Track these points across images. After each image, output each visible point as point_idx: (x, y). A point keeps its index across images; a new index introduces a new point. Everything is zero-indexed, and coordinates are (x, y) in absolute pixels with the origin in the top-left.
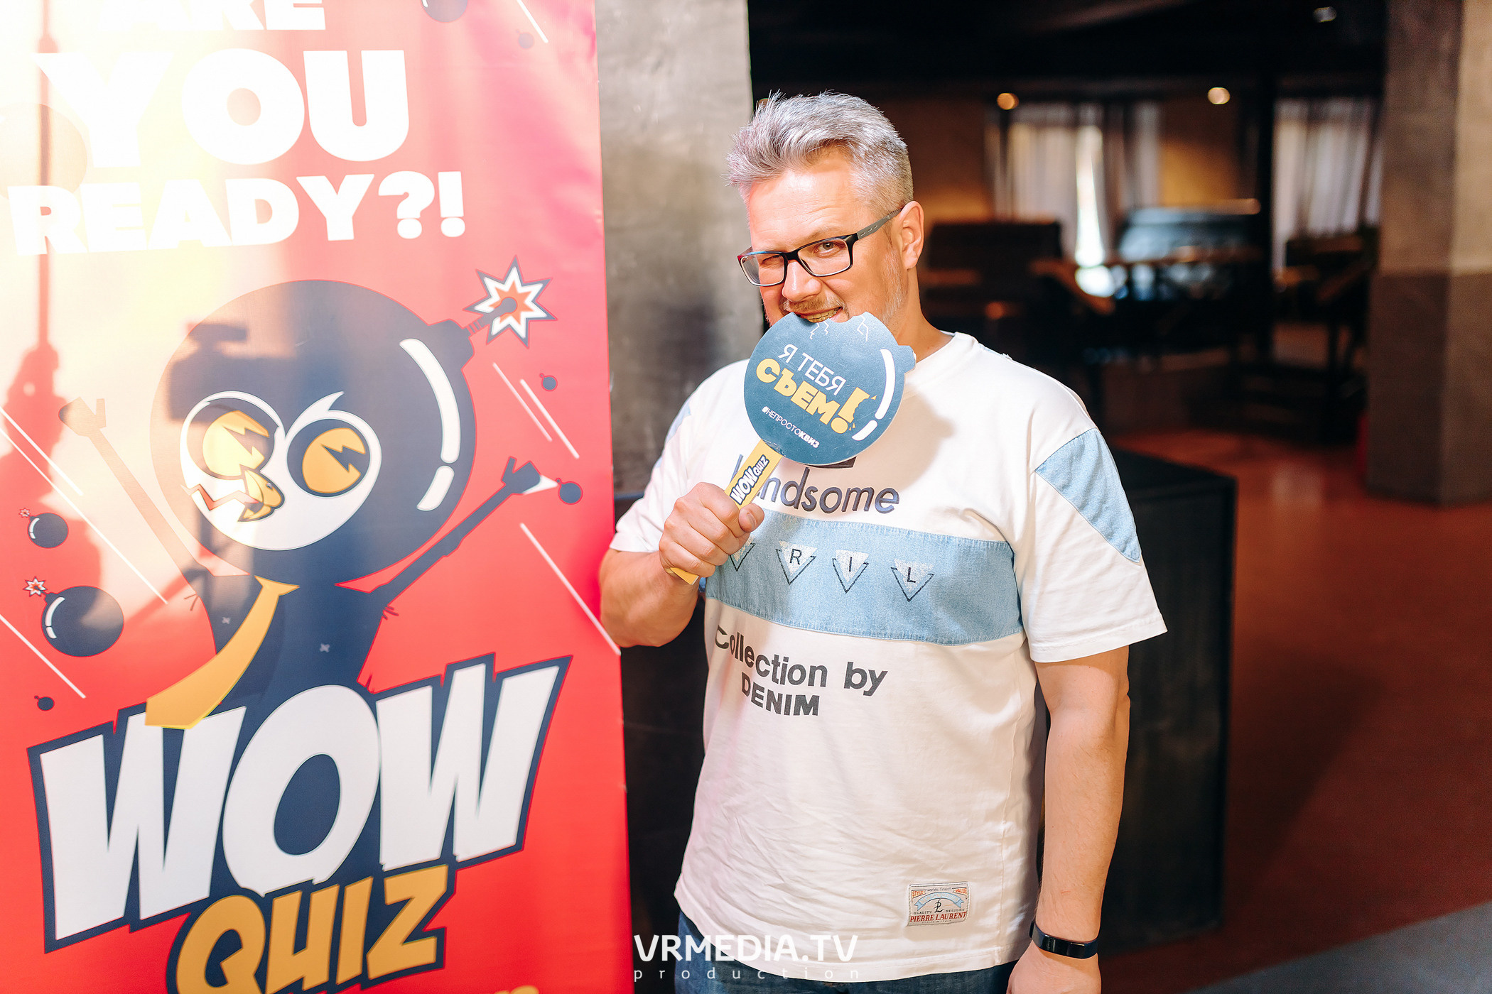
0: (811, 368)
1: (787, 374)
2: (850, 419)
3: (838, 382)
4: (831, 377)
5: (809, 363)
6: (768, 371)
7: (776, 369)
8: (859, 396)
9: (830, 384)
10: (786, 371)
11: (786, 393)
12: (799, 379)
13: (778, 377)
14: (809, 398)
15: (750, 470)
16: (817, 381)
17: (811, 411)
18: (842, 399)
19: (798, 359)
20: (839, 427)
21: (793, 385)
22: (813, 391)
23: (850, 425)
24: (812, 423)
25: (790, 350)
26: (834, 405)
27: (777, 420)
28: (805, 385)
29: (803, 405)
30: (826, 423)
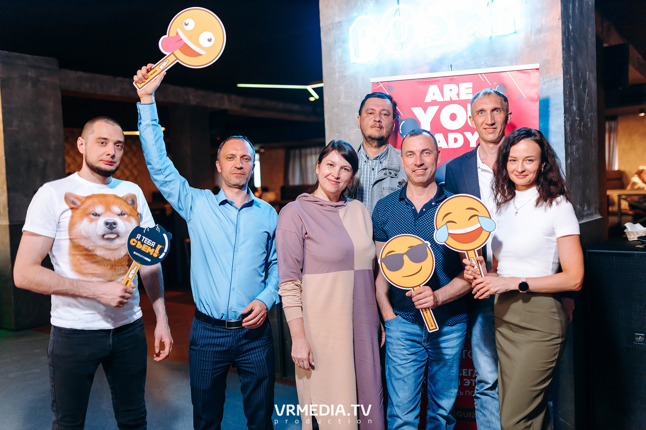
0: (146, 240)
1: (139, 243)
2: (158, 253)
3: (153, 244)
4: (151, 242)
5: (145, 239)
6: (134, 242)
7: (136, 241)
8: (159, 247)
9: (151, 244)
10: (138, 242)
11: (139, 248)
12: (143, 243)
13: (137, 243)
14: (146, 248)
15: (132, 269)
16: (148, 244)
17: (147, 252)
18: (155, 248)
19: (141, 238)
20: (155, 255)
21: (141, 245)
22: (147, 246)
23: (158, 254)
24: (148, 255)
25: (139, 236)
26: (153, 250)
27: (138, 255)
28: (144, 245)
29: (145, 251)
30: (152, 254)
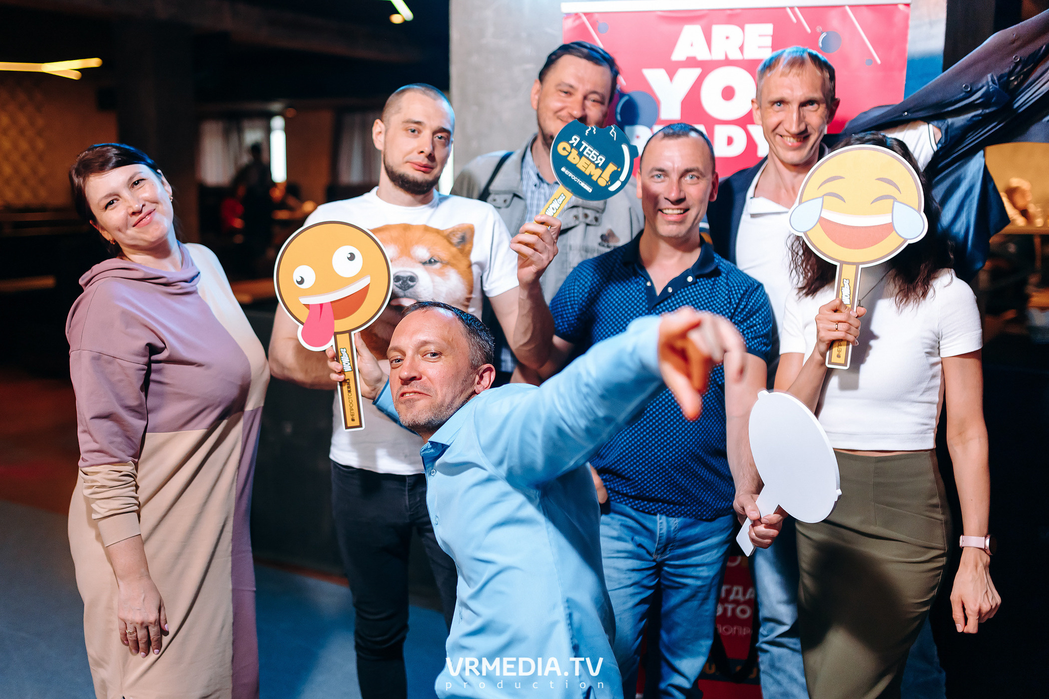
0: (587, 150)
1: (575, 152)
2: (608, 179)
3: (601, 159)
4: (597, 156)
5: (586, 148)
6: (564, 149)
7: (568, 148)
8: (611, 168)
9: (597, 160)
10: (573, 150)
11: (574, 162)
12: (581, 155)
13: (570, 153)
14: (586, 166)
15: (555, 200)
16: (590, 157)
17: (587, 173)
18: (604, 167)
19: (579, 145)
20: (602, 183)
21: (577, 158)
22: (589, 162)
23: (607, 182)
24: (588, 179)
25: (576, 139)
26: (599, 171)
27: (570, 175)
28: (583, 158)
29: (583, 169)
30: (595, 180)
